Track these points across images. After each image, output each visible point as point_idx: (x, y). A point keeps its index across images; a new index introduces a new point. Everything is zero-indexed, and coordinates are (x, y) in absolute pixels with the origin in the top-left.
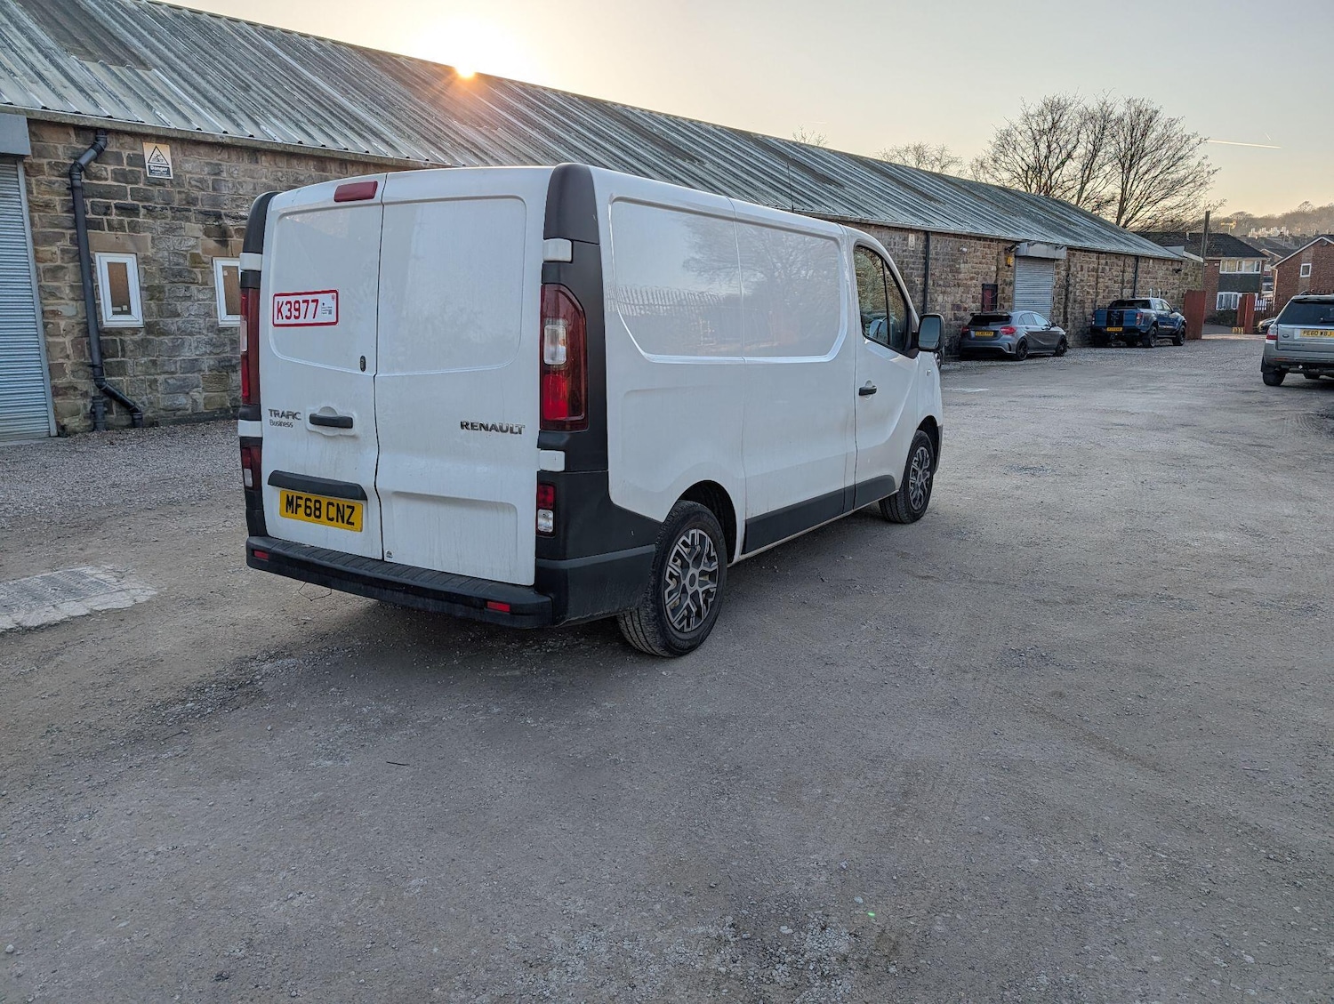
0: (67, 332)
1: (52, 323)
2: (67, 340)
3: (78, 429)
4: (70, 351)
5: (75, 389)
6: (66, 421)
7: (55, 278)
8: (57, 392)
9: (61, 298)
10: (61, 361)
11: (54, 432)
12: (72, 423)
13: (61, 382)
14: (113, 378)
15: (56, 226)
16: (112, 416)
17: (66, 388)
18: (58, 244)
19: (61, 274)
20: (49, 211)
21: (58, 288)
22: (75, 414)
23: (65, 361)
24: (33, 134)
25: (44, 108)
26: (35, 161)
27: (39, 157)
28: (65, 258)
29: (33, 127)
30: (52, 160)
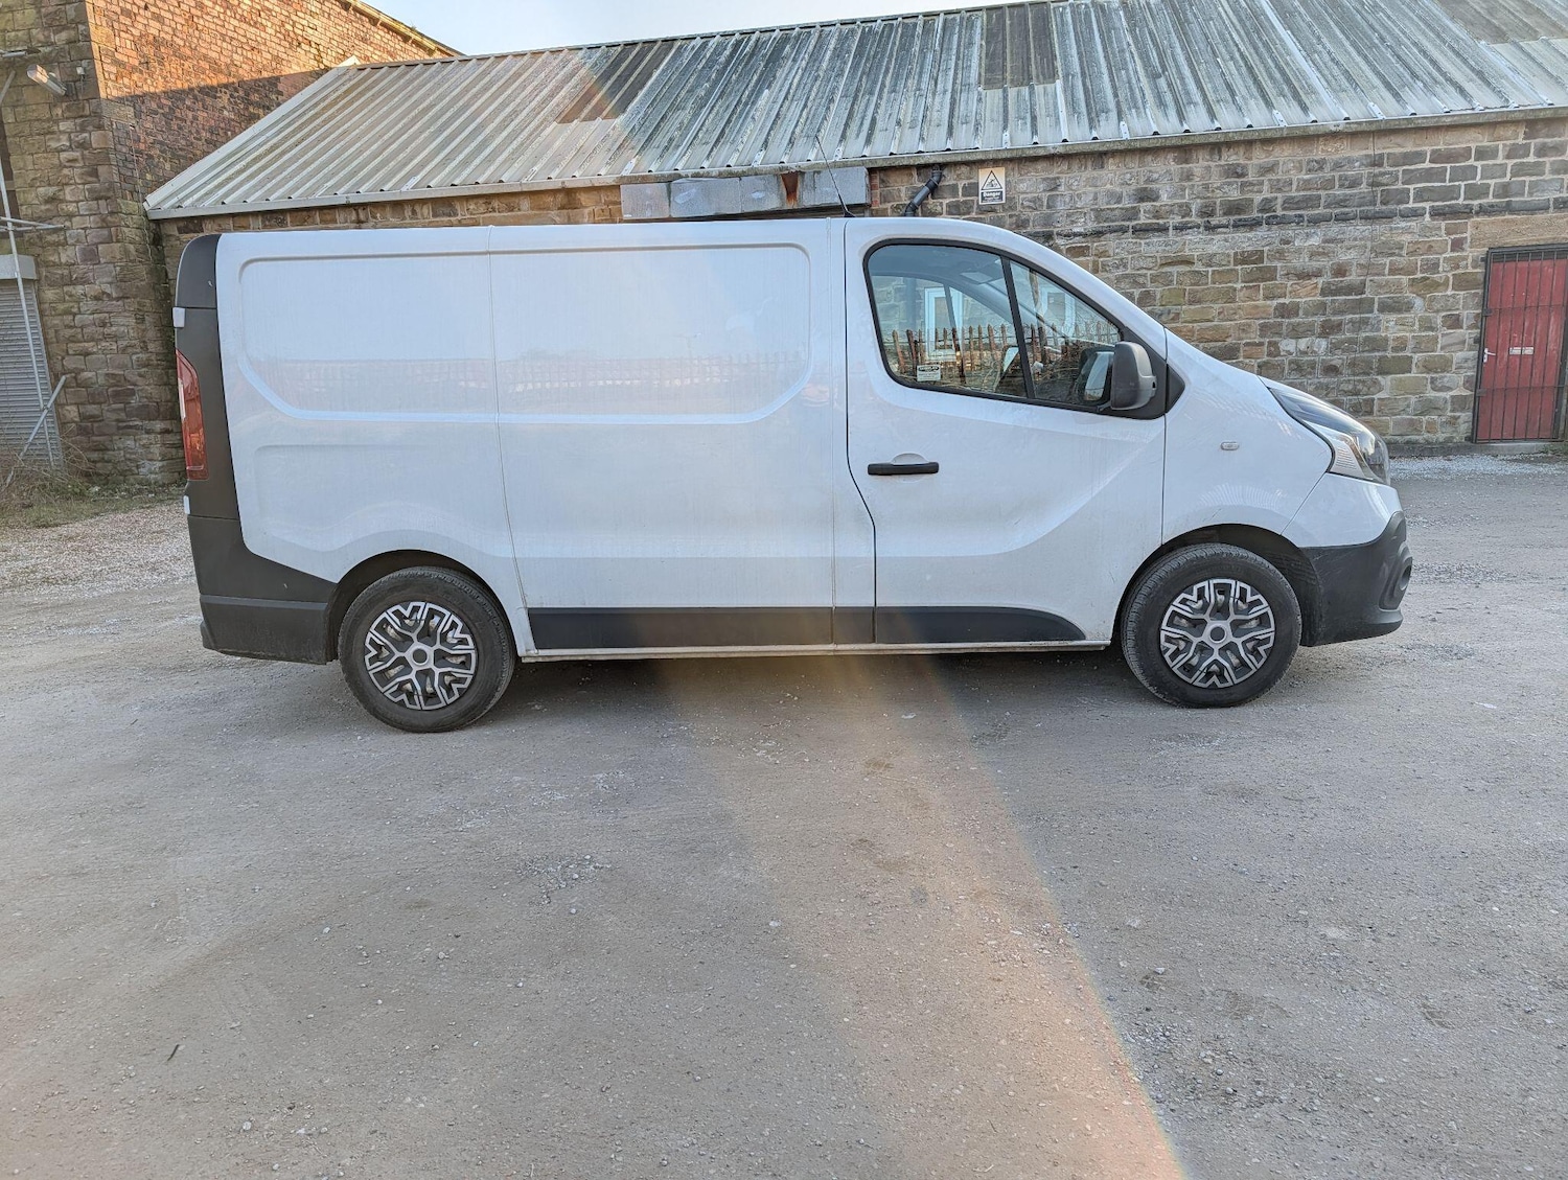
24: (882, 181)
25: (891, 154)
26: (881, 206)
27: (885, 202)
28: (898, 295)
29: (882, 175)
30: (895, 204)
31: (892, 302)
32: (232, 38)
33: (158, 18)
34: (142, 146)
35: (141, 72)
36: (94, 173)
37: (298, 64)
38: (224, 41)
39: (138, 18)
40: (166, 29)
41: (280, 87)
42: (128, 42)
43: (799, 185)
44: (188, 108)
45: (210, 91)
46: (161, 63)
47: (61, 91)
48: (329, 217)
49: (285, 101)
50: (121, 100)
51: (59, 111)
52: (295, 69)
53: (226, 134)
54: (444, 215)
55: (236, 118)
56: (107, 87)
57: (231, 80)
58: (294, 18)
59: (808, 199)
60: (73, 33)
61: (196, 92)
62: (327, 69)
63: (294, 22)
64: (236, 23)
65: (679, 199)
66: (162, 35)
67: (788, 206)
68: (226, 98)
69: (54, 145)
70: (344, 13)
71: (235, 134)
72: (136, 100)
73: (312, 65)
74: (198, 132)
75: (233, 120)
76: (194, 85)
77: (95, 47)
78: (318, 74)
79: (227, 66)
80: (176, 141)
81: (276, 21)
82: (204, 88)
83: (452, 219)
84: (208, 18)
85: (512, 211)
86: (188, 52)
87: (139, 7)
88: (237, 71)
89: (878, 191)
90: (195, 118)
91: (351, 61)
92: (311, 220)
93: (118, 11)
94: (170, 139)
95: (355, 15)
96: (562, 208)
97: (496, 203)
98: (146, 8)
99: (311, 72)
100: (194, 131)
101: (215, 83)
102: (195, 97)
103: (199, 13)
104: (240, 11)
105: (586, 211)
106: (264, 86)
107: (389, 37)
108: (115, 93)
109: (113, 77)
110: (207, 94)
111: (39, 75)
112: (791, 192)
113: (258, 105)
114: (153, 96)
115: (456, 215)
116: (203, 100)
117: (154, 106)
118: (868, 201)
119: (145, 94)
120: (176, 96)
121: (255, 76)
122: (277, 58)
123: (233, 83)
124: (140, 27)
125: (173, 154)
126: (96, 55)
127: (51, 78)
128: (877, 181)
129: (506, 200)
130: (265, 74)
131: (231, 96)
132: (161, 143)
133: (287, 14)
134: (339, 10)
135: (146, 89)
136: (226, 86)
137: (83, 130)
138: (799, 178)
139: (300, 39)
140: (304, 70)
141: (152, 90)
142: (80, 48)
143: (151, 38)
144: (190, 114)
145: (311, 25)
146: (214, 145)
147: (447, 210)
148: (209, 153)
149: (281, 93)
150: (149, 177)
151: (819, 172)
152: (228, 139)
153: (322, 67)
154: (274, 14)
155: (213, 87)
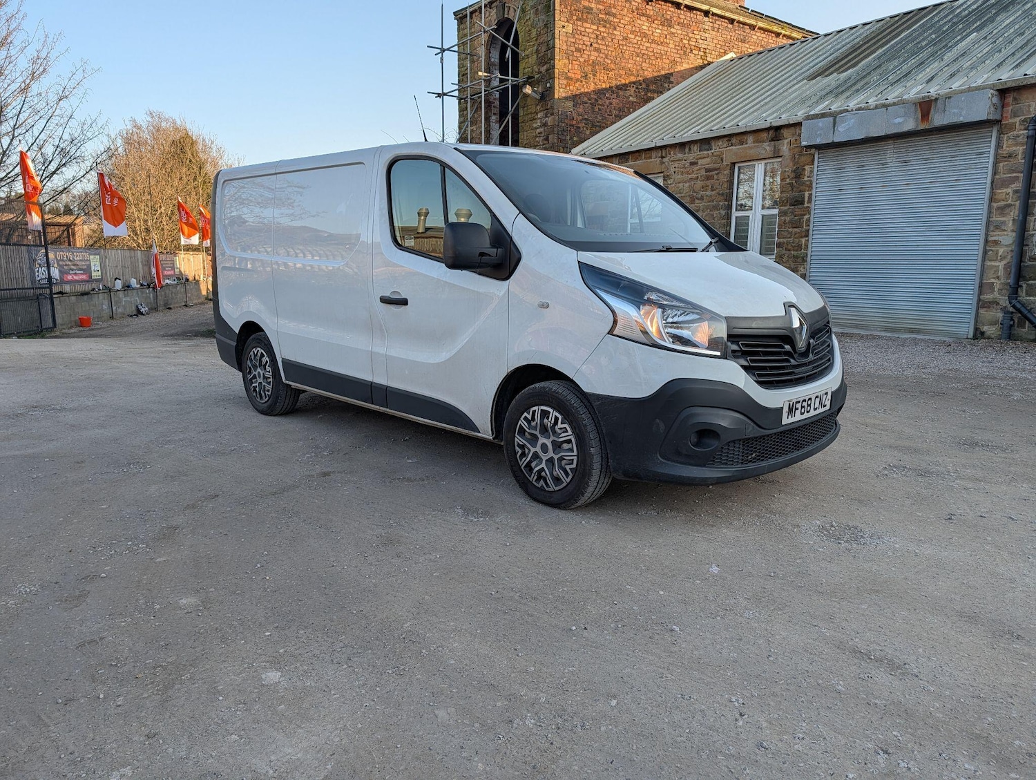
0: (1003, 258)
1: (992, 250)
2: (1001, 265)
3: (993, 336)
4: (1001, 273)
5: (998, 304)
6: (985, 328)
7: (1003, 214)
8: (981, 304)
9: (1004, 230)
10: (993, 280)
11: (971, 335)
12: (990, 330)
13: (987, 297)
14: (1031, 298)
15: (1014, 172)
16: (1024, 330)
17: (990, 302)
18: (1013, 186)
19: (1007, 211)
20: (1011, 160)
21: (1003, 223)
22: (992, 324)
23: (996, 281)
24: (1015, 99)
25: (1026, 75)
26: (1010, 121)
27: (1015, 116)
28: (1015, 197)
29: (1015, 94)
30: (1023, 118)
31: (1009, 202)
32: (643, 54)
33: (597, 50)
34: (574, 122)
35: (581, 81)
36: (547, 139)
37: (688, 63)
38: (638, 56)
39: (585, 52)
40: (601, 55)
41: (672, 79)
42: (577, 66)
43: (932, 110)
44: (607, 98)
45: (623, 87)
46: (594, 75)
47: (538, 97)
48: (648, 156)
49: (673, 87)
50: (566, 98)
51: (538, 108)
52: (686, 66)
53: (629, 110)
54: (705, 150)
55: (638, 101)
56: (559, 91)
57: (639, 78)
58: (691, 35)
59: (938, 120)
60: (548, 65)
61: (614, 89)
62: (709, 64)
63: (690, 38)
64: (648, 45)
65: (841, 128)
66: (598, 59)
67: (922, 127)
68: (633, 90)
69: (535, 125)
70: (730, 26)
71: (635, 110)
72: (575, 98)
73: (700, 62)
74: (610, 111)
75: (635, 102)
76: (613, 85)
77: (556, 71)
78: (701, 68)
79: (637, 70)
80: (596, 117)
81: (677, 39)
82: (619, 85)
83: (709, 152)
84: (631, 45)
85: (742, 144)
86: (613, 66)
87: (586, 46)
88: (643, 73)
89: (1010, 108)
90: (611, 103)
91: (731, 55)
92: (639, 158)
93: (574, 50)
94: (591, 117)
95: (739, 26)
96: (772, 140)
97: (734, 140)
98: (591, 45)
99: (696, 67)
100: (608, 110)
101: (627, 82)
102: (613, 92)
103: (624, 43)
104: (652, 38)
105: (786, 141)
106: (661, 80)
107: (764, 36)
108: (564, 95)
109: (564, 86)
110: (621, 89)
111: (527, 90)
112: (925, 115)
113: (654, 91)
114: (586, 94)
115: (711, 149)
116: (617, 93)
117: (586, 99)
118: (998, 118)
119: (581, 94)
120: (600, 92)
121: (656, 74)
122: (674, 62)
123: (640, 80)
124: (586, 56)
125: (593, 126)
126: (556, 75)
127: (533, 91)
128: (1009, 100)
129: (739, 138)
130: (663, 73)
131: (637, 88)
132: (586, 119)
133: (685, 33)
134: (726, 25)
135: (582, 90)
136: (634, 83)
137: (546, 117)
138: (933, 103)
139: (693, 47)
140: (691, 66)
141: (586, 90)
142: (550, 74)
143: (591, 61)
144: (607, 102)
145: (702, 38)
146: (620, 118)
147: (707, 147)
148: (615, 123)
149: (672, 83)
150: (575, 139)
151: (950, 98)
152: (630, 113)
153: (706, 62)
154: (676, 35)
155: (625, 84)
